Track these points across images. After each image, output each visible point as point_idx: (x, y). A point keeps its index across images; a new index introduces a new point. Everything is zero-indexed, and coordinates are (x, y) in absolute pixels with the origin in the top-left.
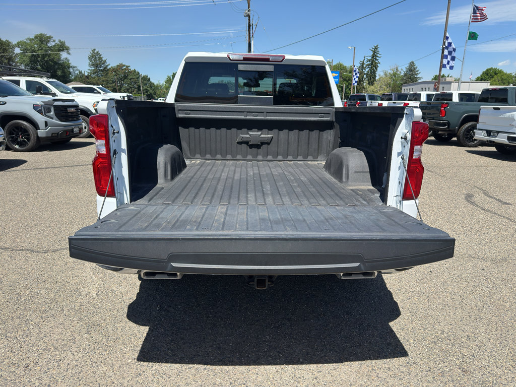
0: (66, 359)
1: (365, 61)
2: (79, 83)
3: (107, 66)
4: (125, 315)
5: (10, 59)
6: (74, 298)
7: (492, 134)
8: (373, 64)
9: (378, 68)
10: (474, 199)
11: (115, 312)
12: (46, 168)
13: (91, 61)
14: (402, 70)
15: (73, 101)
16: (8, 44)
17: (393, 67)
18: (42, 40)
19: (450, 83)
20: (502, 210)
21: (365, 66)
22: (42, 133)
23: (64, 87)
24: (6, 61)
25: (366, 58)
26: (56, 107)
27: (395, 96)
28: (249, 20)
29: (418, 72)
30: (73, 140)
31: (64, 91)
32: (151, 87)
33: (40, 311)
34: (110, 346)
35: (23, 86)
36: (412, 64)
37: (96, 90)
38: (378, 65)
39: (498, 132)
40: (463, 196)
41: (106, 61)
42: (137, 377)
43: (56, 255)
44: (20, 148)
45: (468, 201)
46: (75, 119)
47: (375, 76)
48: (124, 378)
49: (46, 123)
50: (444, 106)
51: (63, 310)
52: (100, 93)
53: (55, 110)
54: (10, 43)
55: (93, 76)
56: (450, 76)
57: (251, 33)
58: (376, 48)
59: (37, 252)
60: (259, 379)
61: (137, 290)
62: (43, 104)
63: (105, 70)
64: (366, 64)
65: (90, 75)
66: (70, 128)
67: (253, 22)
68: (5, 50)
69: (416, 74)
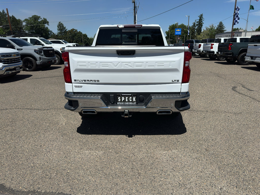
0: (55, 144)
1: (196, 22)
2: (53, 39)
3: (66, 30)
4: (76, 131)
5: (21, 28)
6: (56, 125)
7: (253, 58)
8: (200, 24)
9: (203, 26)
10: (237, 89)
11: (72, 130)
12: (41, 78)
13: (58, 27)
14: (215, 26)
15: (51, 47)
16: (19, 21)
17: (211, 25)
18: (36, 18)
19: (241, 32)
20: (248, 93)
21: (195, 25)
22: (38, 62)
23: (47, 41)
24: (19, 29)
25: (196, 21)
26: (44, 51)
27: (208, 41)
28: (135, 4)
29: (224, 27)
30: (52, 66)
31: (47, 43)
32: (88, 40)
33: (44, 130)
34: (71, 141)
35: (29, 41)
36: (221, 23)
37: (61, 42)
38: (203, 24)
39: (256, 57)
40: (231, 88)
41: (65, 27)
42: (81, 149)
43: (48, 111)
44: (29, 70)
45: (233, 90)
46: (53, 56)
47: (201, 30)
48: (76, 150)
49: (40, 58)
50: (230, 45)
51: (52, 129)
52: (63, 44)
53: (44, 52)
54: (20, 20)
55: (59, 35)
56: (241, 29)
57: (136, 11)
58: (202, 15)
59: (41, 110)
60: (126, 151)
61: (81, 123)
62: (38, 49)
63: (66, 32)
64: (196, 24)
65: (58, 35)
66: (50, 60)
67: (137, 6)
68: (18, 24)
69: (223, 28)
